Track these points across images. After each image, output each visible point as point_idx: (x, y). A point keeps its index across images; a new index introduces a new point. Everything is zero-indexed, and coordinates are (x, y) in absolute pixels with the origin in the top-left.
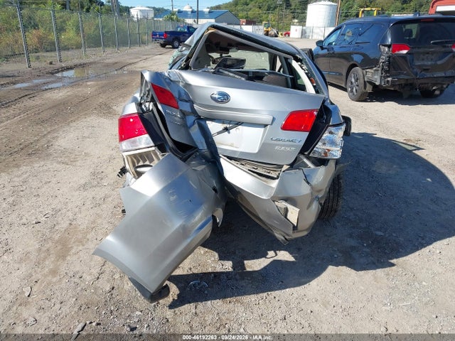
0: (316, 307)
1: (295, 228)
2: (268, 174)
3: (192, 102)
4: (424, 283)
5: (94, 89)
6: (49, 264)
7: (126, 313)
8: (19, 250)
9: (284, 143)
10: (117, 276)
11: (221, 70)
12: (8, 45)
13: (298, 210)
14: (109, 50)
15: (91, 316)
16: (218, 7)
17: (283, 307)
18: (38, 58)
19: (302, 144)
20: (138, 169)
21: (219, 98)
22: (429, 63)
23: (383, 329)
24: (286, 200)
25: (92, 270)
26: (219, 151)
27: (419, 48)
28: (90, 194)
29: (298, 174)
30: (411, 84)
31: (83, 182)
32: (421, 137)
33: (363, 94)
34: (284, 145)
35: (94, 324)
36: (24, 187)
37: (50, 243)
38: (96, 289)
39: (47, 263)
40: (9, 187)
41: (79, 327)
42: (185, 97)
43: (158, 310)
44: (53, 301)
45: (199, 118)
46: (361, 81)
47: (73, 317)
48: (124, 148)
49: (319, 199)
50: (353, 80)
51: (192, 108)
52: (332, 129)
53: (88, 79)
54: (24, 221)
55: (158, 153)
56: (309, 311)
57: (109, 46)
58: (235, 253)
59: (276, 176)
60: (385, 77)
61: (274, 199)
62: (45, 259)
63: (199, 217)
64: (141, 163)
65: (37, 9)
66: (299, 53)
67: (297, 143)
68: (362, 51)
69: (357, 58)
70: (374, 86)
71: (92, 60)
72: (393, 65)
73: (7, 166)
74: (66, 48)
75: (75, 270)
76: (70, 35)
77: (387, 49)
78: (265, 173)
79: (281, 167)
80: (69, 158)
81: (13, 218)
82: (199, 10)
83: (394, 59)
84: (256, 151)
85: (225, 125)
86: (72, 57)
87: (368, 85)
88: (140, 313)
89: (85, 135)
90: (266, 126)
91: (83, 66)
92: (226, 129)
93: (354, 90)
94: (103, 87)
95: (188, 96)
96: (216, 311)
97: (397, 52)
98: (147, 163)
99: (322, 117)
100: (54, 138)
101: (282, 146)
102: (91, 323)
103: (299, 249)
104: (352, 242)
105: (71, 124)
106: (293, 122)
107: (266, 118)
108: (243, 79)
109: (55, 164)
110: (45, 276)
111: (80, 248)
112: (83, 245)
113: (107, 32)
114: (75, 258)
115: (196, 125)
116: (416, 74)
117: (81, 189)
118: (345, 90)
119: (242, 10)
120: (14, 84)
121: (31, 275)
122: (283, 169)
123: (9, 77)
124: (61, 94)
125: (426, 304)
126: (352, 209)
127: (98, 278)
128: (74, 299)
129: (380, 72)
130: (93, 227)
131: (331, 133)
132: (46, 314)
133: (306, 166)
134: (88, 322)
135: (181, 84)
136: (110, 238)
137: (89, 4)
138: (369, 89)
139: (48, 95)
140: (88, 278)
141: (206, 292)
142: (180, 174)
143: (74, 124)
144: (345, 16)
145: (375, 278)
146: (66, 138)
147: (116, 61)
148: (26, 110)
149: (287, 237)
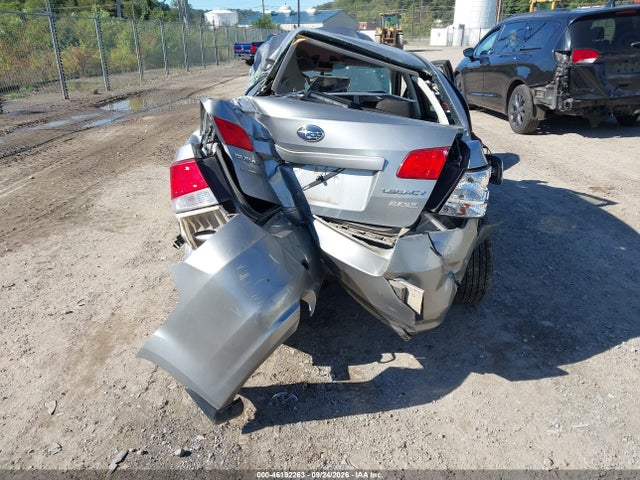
0: (451, 430)
1: (419, 318)
2: (380, 241)
3: (272, 142)
4: (610, 395)
5: (153, 126)
6: (82, 369)
7: (183, 437)
8: (42, 351)
9: (402, 196)
10: (173, 386)
11: (313, 95)
12: (39, 68)
13: (422, 291)
14: (175, 72)
15: (135, 441)
16: (328, 6)
17: (403, 429)
18: (78, 86)
19: (427, 196)
20: (199, 237)
21: (308, 135)
22: (629, 76)
23: (547, 462)
24: (406, 277)
25: (140, 378)
26: (312, 210)
27: (613, 54)
28: (140, 272)
29: (422, 240)
30: (602, 107)
31: (132, 255)
32: (617, 183)
33: (531, 123)
34: (401, 200)
35: (139, 452)
36: (53, 264)
37: (85, 341)
38: (144, 403)
39: (79, 367)
40: (33, 264)
41: (119, 457)
42: (262, 135)
43: (228, 434)
44: (85, 420)
45: (282, 163)
46: (528, 104)
47: (110, 442)
48: (178, 208)
49: (453, 276)
50: (517, 104)
51: (273, 149)
52: (472, 175)
53: (146, 111)
54: (51, 310)
55: (224, 214)
56: (440, 436)
57: (175, 66)
58: (338, 353)
59: (391, 244)
60: (564, 99)
61: (388, 277)
62: (76, 363)
63: (282, 302)
64: (202, 229)
65: (77, 19)
66: (428, 67)
67: (420, 196)
68: (529, 61)
69: (523, 72)
70: (548, 112)
71: (151, 86)
72: (574, 80)
73: (32, 236)
74: (118, 71)
75: (116, 378)
76: (122, 52)
77: (565, 57)
78: (376, 240)
79: (397, 230)
80: (115, 223)
81: (37, 305)
82: (301, 10)
83: (575, 70)
84: (363, 209)
85: (319, 174)
86: (124, 83)
87: (539, 110)
88: (202, 438)
89: (139, 190)
90: (375, 172)
91: (138, 94)
92: (321, 180)
93: (519, 118)
94: (165, 123)
95: (266, 133)
96: (309, 435)
97: (580, 62)
98: (210, 228)
99: (457, 158)
100: (95, 195)
101: (398, 200)
102: (135, 451)
103: (430, 347)
104: (507, 337)
105: (120, 176)
106: (414, 166)
107: (375, 161)
108: (345, 106)
109: (95, 232)
110: (77, 386)
111: (125, 347)
112: (129, 343)
113: (173, 47)
114: (117, 360)
115: (279, 174)
116: (609, 93)
117: (130, 265)
118: (505, 118)
119: (362, 9)
120: (45, 122)
121: (56, 385)
122: (400, 234)
123: (39, 112)
124: (107, 135)
125: (612, 426)
126: (508, 289)
127: (147, 389)
128: (114, 418)
129: (556, 90)
130: (143, 318)
131: (470, 180)
132: (74, 439)
133: (434, 228)
134: (131, 450)
135: (256, 117)
136: (159, 334)
137: (149, 9)
138: (541, 116)
139: (90, 136)
140: (133, 388)
141: (295, 408)
142: (253, 242)
143: (123, 176)
144: (511, 12)
145: (539, 388)
146: (112, 196)
147: (184, 86)
148: (60, 157)
149: (409, 331)
